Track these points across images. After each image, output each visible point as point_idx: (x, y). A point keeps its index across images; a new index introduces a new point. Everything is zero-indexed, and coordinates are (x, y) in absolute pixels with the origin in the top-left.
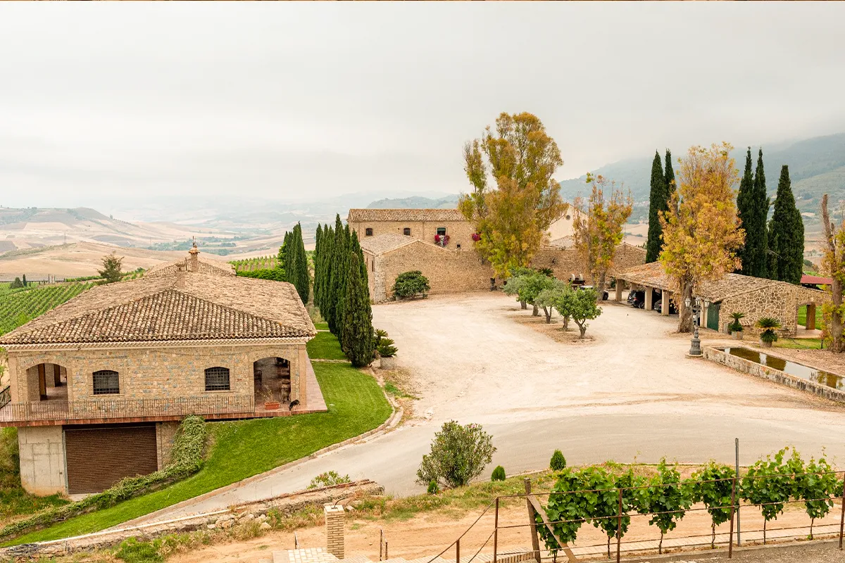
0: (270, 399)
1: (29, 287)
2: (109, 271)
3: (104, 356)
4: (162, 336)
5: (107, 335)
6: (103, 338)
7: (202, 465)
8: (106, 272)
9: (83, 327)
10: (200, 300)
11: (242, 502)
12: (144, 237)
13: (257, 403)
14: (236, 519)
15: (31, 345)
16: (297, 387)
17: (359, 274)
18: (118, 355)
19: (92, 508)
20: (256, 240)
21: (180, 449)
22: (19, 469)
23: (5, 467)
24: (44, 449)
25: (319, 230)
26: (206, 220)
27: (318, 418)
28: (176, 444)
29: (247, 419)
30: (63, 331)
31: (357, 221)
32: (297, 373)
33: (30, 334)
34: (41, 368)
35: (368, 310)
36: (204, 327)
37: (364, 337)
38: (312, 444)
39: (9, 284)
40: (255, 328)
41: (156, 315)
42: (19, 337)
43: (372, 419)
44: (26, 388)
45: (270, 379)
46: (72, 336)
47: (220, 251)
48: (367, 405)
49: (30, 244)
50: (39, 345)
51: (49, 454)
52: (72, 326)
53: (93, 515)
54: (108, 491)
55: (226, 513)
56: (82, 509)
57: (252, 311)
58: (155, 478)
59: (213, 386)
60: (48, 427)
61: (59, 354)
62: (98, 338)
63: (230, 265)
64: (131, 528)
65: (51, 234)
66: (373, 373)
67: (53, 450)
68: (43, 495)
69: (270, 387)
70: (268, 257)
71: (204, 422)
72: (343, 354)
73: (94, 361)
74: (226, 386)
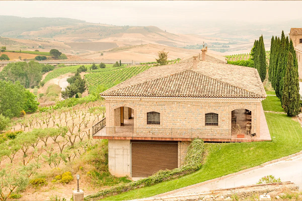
0: (240, 132)
1: (122, 66)
2: (161, 59)
3: (153, 104)
4: (183, 95)
5: (155, 93)
6: (153, 94)
7: (201, 167)
8: (160, 60)
9: (143, 89)
10: (205, 76)
11: (219, 189)
12: (181, 42)
13: (232, 134)
14: (214, 198)
15: (117, 97)
16: (255, 126)
17: (293, 64)
18: (160, 104)
19: (142, 186)
20: (240, 44)
21: (190, 157)
22: (108, 161)
23: (101, 160)
24: (120, 152)
25: (273, 39)
26: (215, 33)
27: (266, 144)
28: (187, 154)
29: (227, 142)
30: (133, 90)
31: (294, 35)
32: (255, 118)
33: (117, 91)
34: (122, 109)
35: (297, 85)
36: (206, 90)
37: (295, 100)
38: (262, 159)
39: (113, 65)
40: (233, 92)
41: (181, 83)
42: (112, 92)
43: (297, 147)
44: (113, 119)
45: (241, 121)
46: (138, 93)
47: (221, 50)
48: (294, 139)
49: (124, 44)
50: (121, 97)
51: (123, 155)
52: (138, 88)
53: (142, 189)
54: (151, 177)
55: (209, 194)
56: (137, 185)
57: (232, 83)
58: (175, 171)
59: (209, 123)
60: (124, 140)
61: (131, 102)
62: (150, 94)
63: (225, 57)
64: (158, 198)
65: (135, 39)
66: (299, 121)
67: (125, 153)
68: (119, 176)
69: (240, 125)
70: (246, 54)
71: (203, 143)
72: (283, 109)
73: (148, 106)
74: (216, 123)
